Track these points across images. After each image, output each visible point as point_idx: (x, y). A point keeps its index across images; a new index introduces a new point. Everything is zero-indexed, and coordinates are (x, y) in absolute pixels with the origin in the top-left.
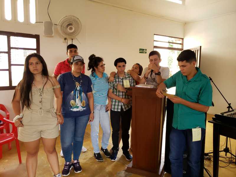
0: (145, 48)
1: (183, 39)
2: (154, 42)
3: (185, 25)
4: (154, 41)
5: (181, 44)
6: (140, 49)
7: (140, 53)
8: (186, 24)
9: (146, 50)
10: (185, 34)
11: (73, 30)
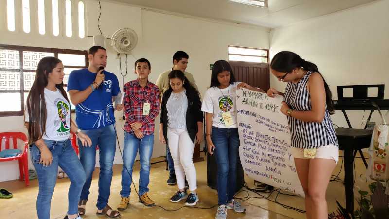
1: (268, 51)
2: (229, 55)
3: (269, 32)
5: (266, 57)
6: (211, 65)
10: (270, 43)
11: (128, 44)
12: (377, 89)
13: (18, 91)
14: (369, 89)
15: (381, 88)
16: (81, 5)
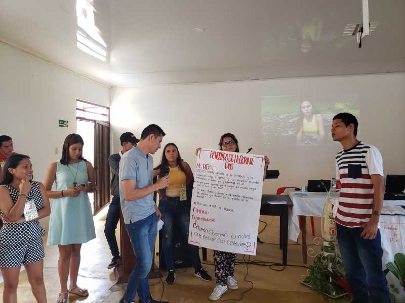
0: (66, 120)
1: (108, 108)
2: (77, 111)
3: (110, 89)
4: (77, 109)
5: (106, 115)
6: (60, 121)
7: (60, 126)
8: (112, 87)
9: (67, 122)
10: (111, 101)
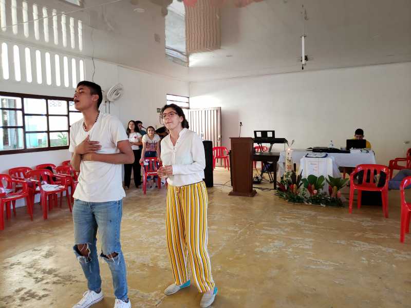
1: (189, 98)
2: (167, 101)
5: (187, 103)
10: (190, 93)
11: (118, 96)
12: (271, 133)
13: (46, 132)
14: (268, 132)
15: (273, 132)
16: (81, 62)
